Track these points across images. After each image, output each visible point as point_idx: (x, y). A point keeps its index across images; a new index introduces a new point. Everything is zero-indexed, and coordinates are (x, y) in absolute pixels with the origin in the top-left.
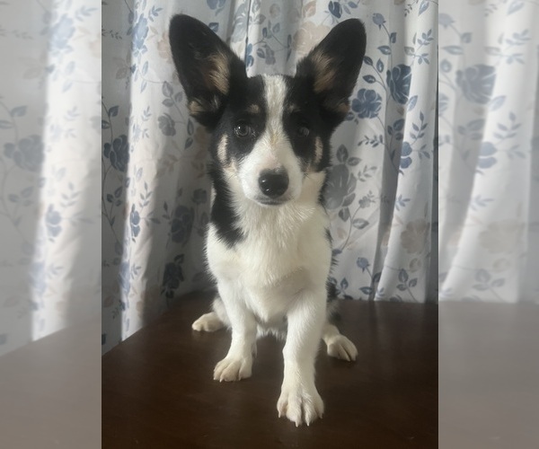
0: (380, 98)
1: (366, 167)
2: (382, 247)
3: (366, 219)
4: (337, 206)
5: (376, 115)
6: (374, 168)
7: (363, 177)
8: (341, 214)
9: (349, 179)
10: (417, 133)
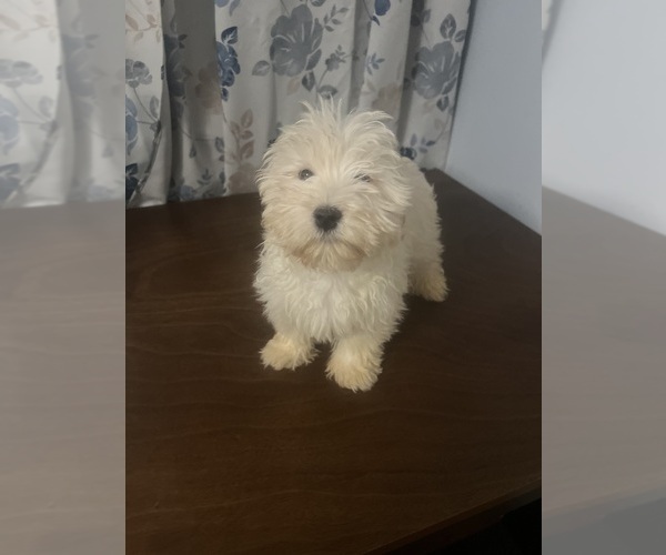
1: (334, 8)
3: (334, 85)
4: (300, 72)
6: (344, 10)
7: (330, 24)
8: (304, 81)
9: (313, 26)
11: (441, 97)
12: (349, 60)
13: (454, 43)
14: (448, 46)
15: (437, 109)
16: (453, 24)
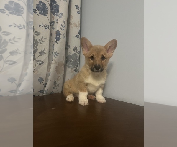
0: (47, 8)
1: (42, 37)
2: (48, 72)
3: (42, 60)
5: (46, 15)
6: (45, 39)
7: (42, 42)
9: (35, 41)
10: (62, 28)
11: (75, 68)
12: (48, 53)
13: (77, 54)
14: (76, 54)
15: (74, 72)
16: (77, 49)
